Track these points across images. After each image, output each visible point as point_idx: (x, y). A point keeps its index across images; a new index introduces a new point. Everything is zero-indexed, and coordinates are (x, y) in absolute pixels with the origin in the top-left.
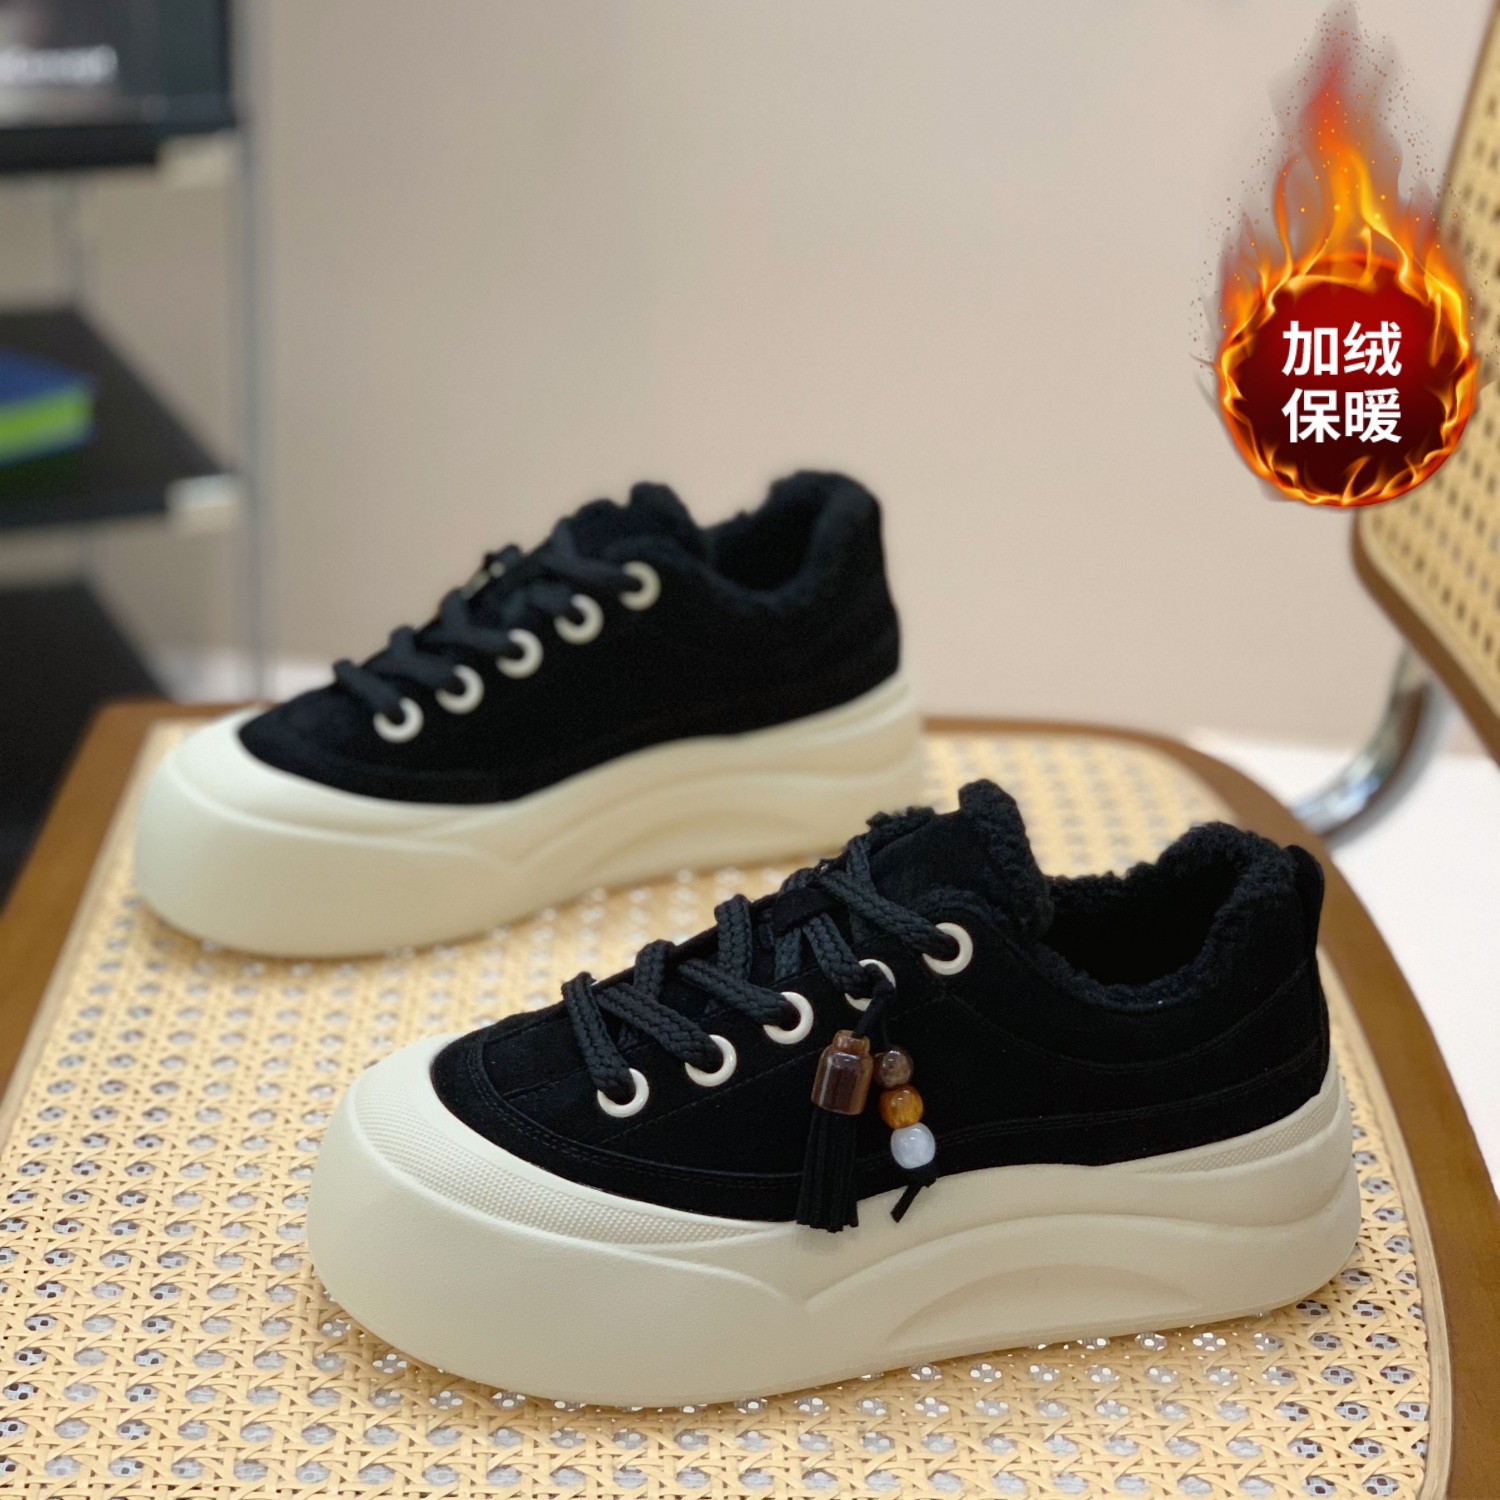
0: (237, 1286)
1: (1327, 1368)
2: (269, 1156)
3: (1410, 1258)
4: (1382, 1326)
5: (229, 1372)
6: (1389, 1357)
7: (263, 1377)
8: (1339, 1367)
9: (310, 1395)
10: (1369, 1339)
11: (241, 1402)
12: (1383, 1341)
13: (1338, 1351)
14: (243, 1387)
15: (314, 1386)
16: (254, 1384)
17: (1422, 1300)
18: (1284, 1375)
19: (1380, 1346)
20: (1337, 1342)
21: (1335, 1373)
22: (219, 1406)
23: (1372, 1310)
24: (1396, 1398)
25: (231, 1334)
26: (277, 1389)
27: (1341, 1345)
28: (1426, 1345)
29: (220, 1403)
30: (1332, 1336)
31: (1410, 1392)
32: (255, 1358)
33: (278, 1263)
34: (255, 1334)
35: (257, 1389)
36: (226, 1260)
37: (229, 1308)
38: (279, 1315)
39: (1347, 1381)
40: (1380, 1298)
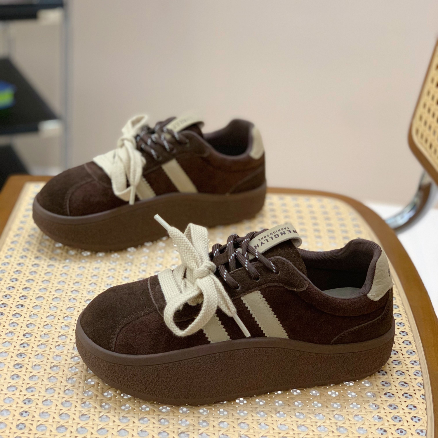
0: (38, 376)
1: (394, 416)
2: (52, 331)
3: (421, 378)
4: (412, 402)
5: (34, 407)
6: (413, 413)
7: (45, 409)
8: (397, 416)
9: (60, 415)
10: (407, 406)
11: (37, 418)
12: (412, 407)
13: (397, 411)
14: (38, 412)
15: (61, 412)
16: (42, 411)
17: (425, 393)
18: (379, 418)
19: (411, 409)
20: (397, 407)
21: (396, 418)
22: (30, 418)
23: (408, 396)
24: (416, 427)
25: (36, 393)
26: (49, 413)
27: (398, 408)
28: (426, 409)
29: (30, 417)
30: (395, 405)
31: (421, 426)
32: (43, 401)
33: (52, 369)
34: (43, 393)
35: (43, 412)
36: (36, 367)
37: (35, 384)
38: (51, 387)
39: (400, 421)
40: (411, 392)
